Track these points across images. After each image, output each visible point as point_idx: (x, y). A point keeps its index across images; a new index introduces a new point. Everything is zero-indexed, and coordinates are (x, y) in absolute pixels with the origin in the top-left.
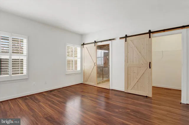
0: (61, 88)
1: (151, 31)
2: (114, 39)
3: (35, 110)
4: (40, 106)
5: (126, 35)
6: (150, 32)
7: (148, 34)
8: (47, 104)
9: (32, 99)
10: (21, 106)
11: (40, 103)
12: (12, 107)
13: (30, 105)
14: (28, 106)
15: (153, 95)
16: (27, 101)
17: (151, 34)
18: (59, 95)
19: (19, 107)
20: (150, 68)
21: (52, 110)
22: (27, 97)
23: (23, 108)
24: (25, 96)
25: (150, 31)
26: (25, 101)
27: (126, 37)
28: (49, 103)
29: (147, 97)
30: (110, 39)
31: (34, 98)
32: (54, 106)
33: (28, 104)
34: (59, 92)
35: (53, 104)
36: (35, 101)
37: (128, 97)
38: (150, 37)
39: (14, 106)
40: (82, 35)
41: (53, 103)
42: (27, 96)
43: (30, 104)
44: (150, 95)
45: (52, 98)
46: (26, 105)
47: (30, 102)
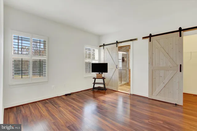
0: (80, 92)
1: (182, 29)
2: (135, 39)
3: (56, 116)
4: (60, 111)
5: (150, 34)
6: (180, 30)
7: (179, 33)
8: (67, 109)
9: (51, 103)
10: (41, 111)
11: (60, 108)
12: (33, 111)
13: (51, 110)
14: (48, 111)
15: (184, 103)
16: (46, 105)
17: (182, 32)
18: (78, 99)
19: (40, 112)
20: (181, 71)
21: (73, 117)
22: (47, 101)
23: (44, 113)
24: (45, 100)
25: (180, 28)
26: (45, 105)
27: (150, 36)
28: (70, 108)
29: (176, 104)
30: (131, 39)
31: (54, 101)
32: (74, 111)
33: (48, 109)
34: (78, 96)
35: (74, 110)
36: (55, 105)
37: (153, 105)
38: (180, 36)
39: (34, 110)
40: (99, 37)
41: (74, 108)
42: (47, 99)
43: (50, 108)
44: (181, 103)
45: (72, 103)
46: (46, 110)
47: (51, 107)
